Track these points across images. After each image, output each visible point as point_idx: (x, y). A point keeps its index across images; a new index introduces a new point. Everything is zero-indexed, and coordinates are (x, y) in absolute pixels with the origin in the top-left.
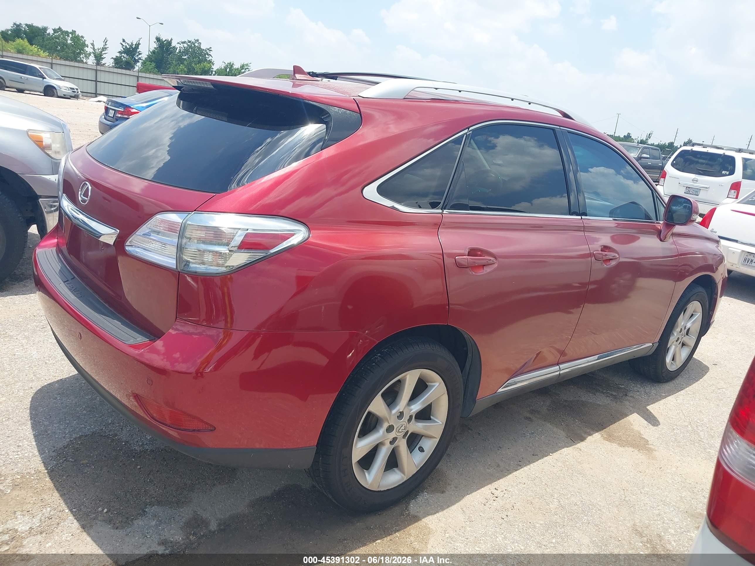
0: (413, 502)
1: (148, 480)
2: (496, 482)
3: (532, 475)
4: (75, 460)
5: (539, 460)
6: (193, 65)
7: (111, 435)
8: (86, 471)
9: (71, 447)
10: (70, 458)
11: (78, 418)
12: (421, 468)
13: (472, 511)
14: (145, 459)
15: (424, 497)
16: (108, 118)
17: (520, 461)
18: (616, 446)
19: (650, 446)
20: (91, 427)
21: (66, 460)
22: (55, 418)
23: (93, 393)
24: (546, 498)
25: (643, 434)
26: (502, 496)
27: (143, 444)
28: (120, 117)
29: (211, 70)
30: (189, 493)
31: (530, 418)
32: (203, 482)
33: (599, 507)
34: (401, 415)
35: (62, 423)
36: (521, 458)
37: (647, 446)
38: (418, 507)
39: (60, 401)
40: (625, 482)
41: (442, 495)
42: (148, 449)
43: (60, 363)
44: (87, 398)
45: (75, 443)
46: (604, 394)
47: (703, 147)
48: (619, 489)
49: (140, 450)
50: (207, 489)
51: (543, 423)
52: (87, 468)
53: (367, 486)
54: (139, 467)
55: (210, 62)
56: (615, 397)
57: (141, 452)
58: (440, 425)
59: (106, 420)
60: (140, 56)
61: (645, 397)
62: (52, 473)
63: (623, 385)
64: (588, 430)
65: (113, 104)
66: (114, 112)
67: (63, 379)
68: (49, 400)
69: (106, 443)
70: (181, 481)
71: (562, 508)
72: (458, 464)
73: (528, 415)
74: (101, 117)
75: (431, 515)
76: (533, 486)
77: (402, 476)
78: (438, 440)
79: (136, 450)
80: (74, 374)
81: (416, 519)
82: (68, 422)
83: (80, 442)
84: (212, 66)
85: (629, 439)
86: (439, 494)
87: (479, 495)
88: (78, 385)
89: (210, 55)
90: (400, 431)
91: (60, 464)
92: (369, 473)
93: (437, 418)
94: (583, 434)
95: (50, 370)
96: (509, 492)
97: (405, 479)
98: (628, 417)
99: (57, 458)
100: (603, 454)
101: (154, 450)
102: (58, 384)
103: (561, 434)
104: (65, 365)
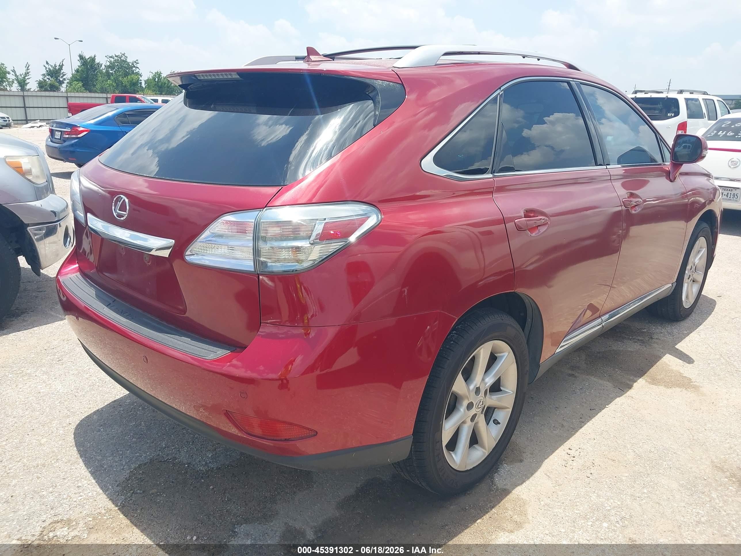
0: (497, 476)
1: (226, 499)
2: (567, 442)
3: (598, 430)
4: (143, 492)
5: (598, 414)
6: (121, 79)
7: (170, 459)
8: (159, 501)
9: (133, 478)
10: (137, 490)
11: (130, 447)
12: (499, 440)
13: (556, 475)
14: (214, 478)
15: (505, 469)
16: (54, 140)
17: (581, 418)
18: (663, 389)
19: (694, 384)
20: (146, 454)
21: (134, 492)
22: (106, 451)
23: (136, 419)
24: (620, 450)
25: (684, 373)
26: (578, 455)
27: (206, 463)
28: (68, 138)
29: (140, 82)
30: (272, 505)
31: (573, 375)
32: (282, 492)
33: (673, 450)
34: (477, 390)
35: (115, 455)
36: (581, 414)
37: (691, 384)
38: (504, 480)
39: (104, 432)
40: (687, 422)
41: (522, 464)
42: (213, 468)
43: (90, 393)
44: (131, 425)
45: (137, 473)
46: (631, 340)
47: (645, 93)
48: (684, 429)
49: (206, 470)
50: (289, 498)
51: (587, 377)
52: (158, 497)
53: (457, 467)
54: (211, 487)
55: (137, 74)
56: (643, 342)
57: (207, 471)
58: (512, 394)
59: (160, 444)
60: (64, 77)
61: (670, 338)
62: (124, 509)
63: (645, 329)
64: (631, 377)
65: (58, 125)
66: (60, 133)
67: (99, 409)
68: (92, 433)
69: (168, 468)
70: (260, 495)
71: (639, 457)
72: (524, 431)
73: (570, 372)
74: (47, 140)
75: (519, 485)
76: (604, 440)
77: (483, 452)
78: (511, 410)
79: (201, 471)
80: (109, 403)
81: (506, 492)
82: (121, 453)
83: (141, 472)
84: (140, 78)
85: (672, 380)
86: (519, 463)
87: (556, 458)
88: (117, 413)
89: (137, 67)
90: (479, 406)
91: (129, 498)
92: (456, 454)
93: (507, 389)
94: (628, 382)
95: (83, 403)
96: (584, 450)
97: (487, 454)
98: (662, 359)
99: (123, 492)
100: (655, 398)
101: (220, 468)
102: (96, 415)
103: (609, 385)
104: (96, 395)
